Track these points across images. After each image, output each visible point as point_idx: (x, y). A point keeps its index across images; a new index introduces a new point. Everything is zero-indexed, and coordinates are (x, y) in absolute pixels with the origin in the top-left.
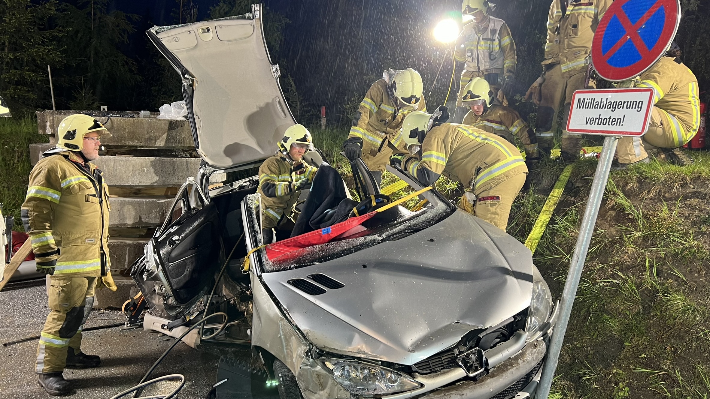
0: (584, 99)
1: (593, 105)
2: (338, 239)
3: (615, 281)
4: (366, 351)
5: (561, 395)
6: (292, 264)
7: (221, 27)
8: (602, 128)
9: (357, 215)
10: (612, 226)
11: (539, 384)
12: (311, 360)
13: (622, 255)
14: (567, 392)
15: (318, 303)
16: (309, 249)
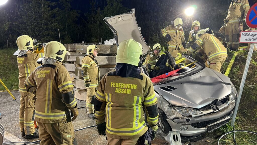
0: (244, 34)
1: (247, 35)
2: (171, 76)
3: (253, 85)
4: (186, 105)
5: (239, 117)
6: (160, 83)
7: (123, 16)
8: (250, 41)
9: (174, 70)
10: (251, 70)
11: (233, 114)
12: (170, 107)
13: (255, 78)
14: (241, 117)
15: (170, 93)
16: (163, 79)
